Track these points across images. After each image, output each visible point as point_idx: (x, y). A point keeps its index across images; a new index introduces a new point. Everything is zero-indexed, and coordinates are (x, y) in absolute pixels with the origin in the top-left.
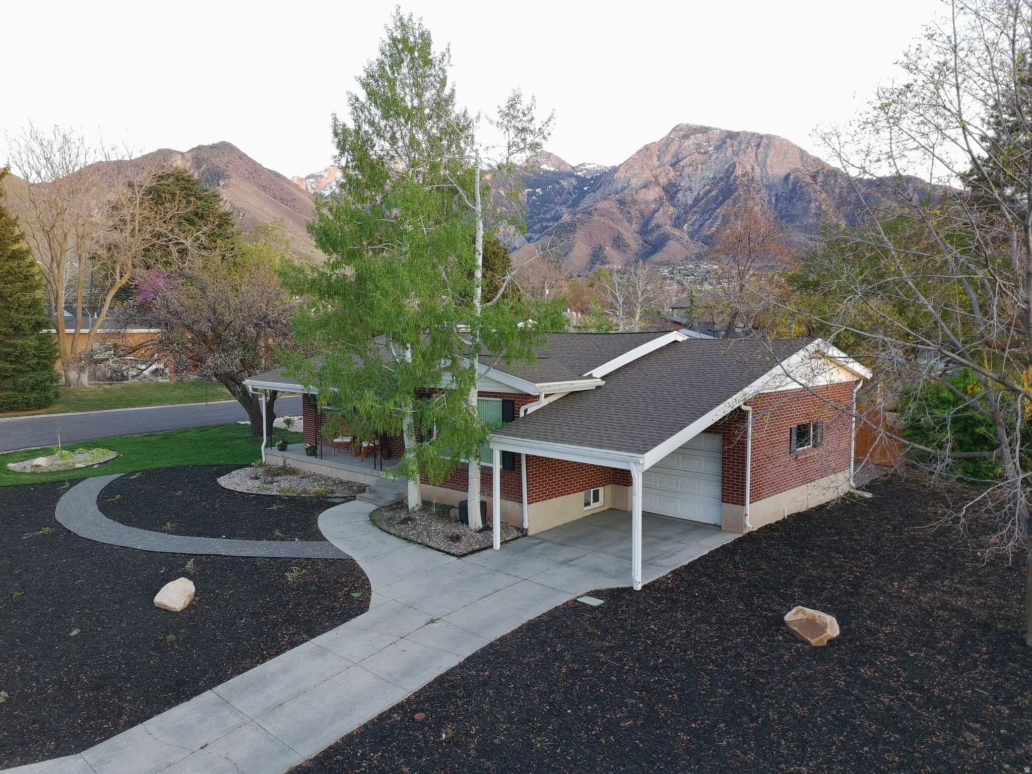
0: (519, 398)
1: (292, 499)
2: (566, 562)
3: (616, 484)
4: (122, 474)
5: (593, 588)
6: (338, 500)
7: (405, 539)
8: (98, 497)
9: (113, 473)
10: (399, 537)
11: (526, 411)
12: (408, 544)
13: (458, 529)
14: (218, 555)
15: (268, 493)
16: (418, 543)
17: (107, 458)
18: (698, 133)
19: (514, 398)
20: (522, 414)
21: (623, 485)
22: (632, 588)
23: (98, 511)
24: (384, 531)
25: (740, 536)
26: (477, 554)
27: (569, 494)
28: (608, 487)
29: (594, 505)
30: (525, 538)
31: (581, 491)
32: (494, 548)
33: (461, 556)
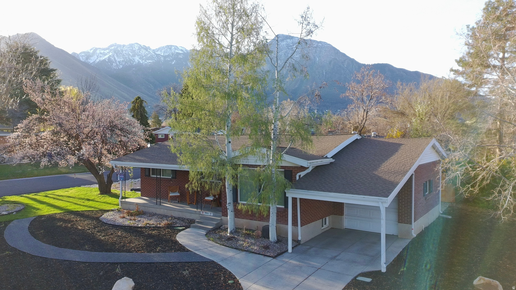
0: (295, 169)
2: (333, 258)
3: (334, 214)
4: (34, 217)
5: (360, 272)
6: (181, 228)
7: (235, 248)
8: (29, 231)
10: (232, 248)
11: (300, 176)
12: (239, 252)
13: (265, 242)
16: (245, 251)
18: (288, 39)
19: (292, 169)
20: (297, 178)
21: (339, 215)
22: (381, 271)
25: (410, 240)
26: (281, 255)
27: (317, 220)
28: (331, 216)
29: (325, 226)
30: (300, 245)
31: (320, 219)
32: (289, 252)
33: (274, 257)
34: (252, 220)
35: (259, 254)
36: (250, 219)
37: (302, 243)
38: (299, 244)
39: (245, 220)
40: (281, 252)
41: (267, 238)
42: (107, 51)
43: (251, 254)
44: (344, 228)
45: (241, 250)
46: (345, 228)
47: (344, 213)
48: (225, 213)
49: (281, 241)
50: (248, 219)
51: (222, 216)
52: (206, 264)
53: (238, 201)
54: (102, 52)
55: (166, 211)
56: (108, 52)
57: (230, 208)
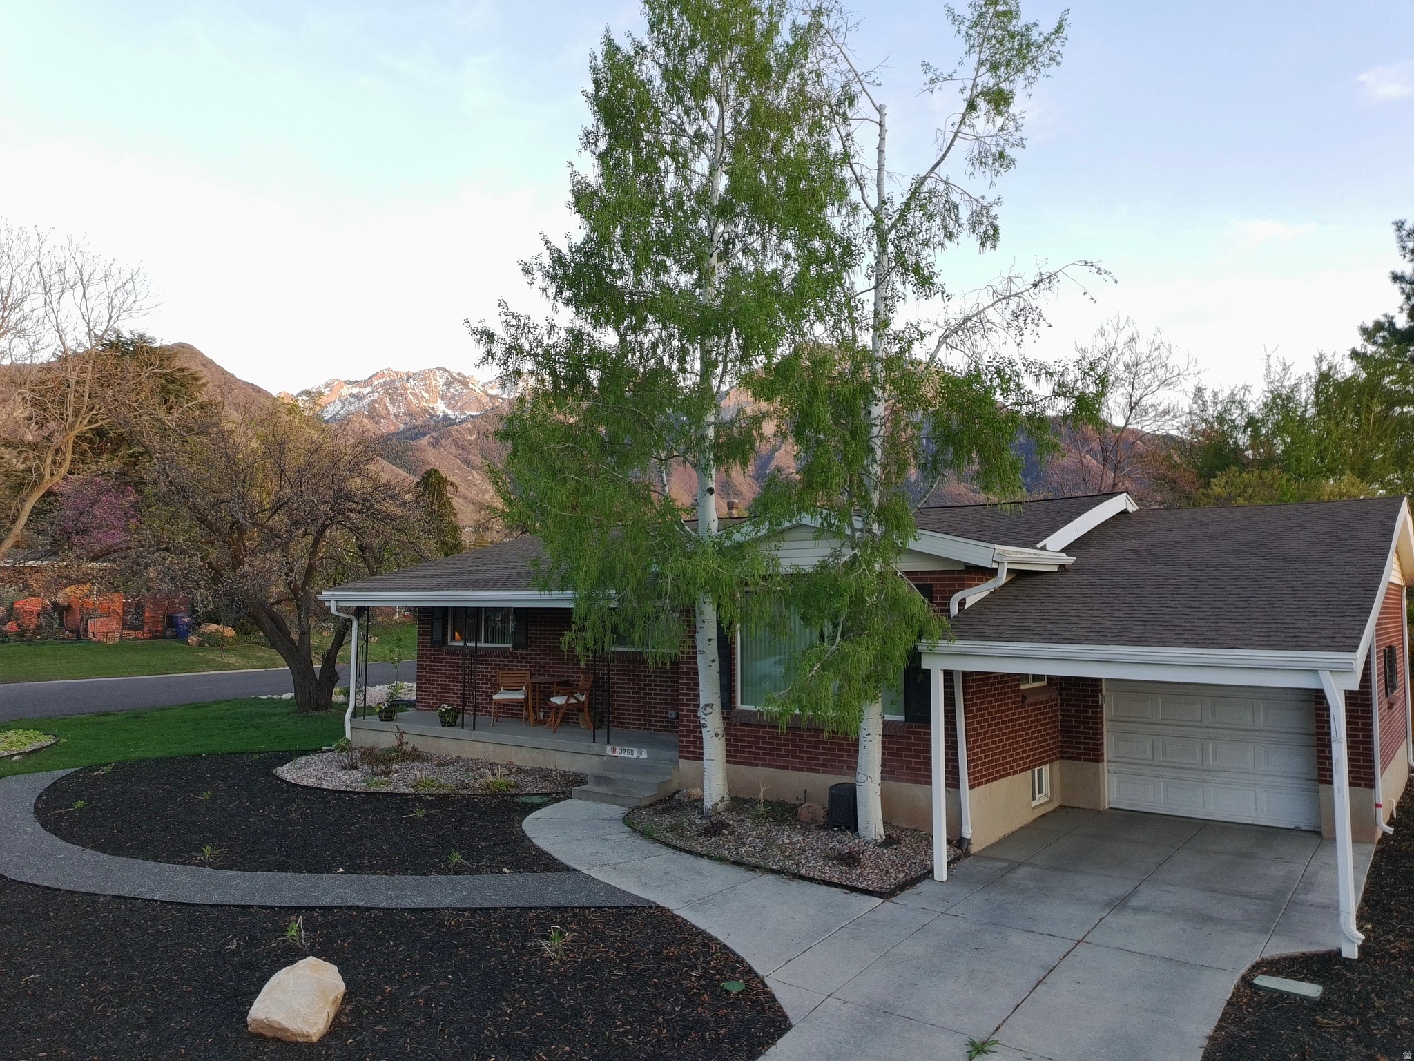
0: (942, 579)
1: (442, 801)
2: (1120, 904)
3: (1068, 758)
4: (73, 770)
6: (537, 800)
7: (734, 863)
8: (35, 806)
9: (56, 767)
10: (723, 860)
11: (962, 603)
12: (749, 875)
13: (844, 842)
14: (349, 908)
15: (390, 789)
16: (773, 871)
17: (38, 745)
19: (932, 579)
20: (954, 610)
21: (1086, 760)
22: (1339, 952)
23: (43, 831)
24: (681, 849)
26: (911, 891)
27: (1015, 773)
28: (1056, 764)
29: (1040, 799)
30: (969, 858)
31: (1028, 769)
32: (936, 878)
33: (886, 895)
34: (786, 768)
35: (828, 883)
36: (778, 767)
37: (974, 849)
38: (967, 854)
39: (760, 771)
40: (908, 878)
41: (848, 828)
42: (368, 389)
43: (794, 884)
44: (1107, 807)
45: (757, 867)
46: (1111, 808)
47: (1105, 755)
48: (689, 747)
49: (898, 841)
50: (771, 766)
51: (681, 757)
52: (631, 914)
53: (734, 703)
54: (355, 390)
55: (491, 747)
56: (369, 393)
57: (712, 722)
